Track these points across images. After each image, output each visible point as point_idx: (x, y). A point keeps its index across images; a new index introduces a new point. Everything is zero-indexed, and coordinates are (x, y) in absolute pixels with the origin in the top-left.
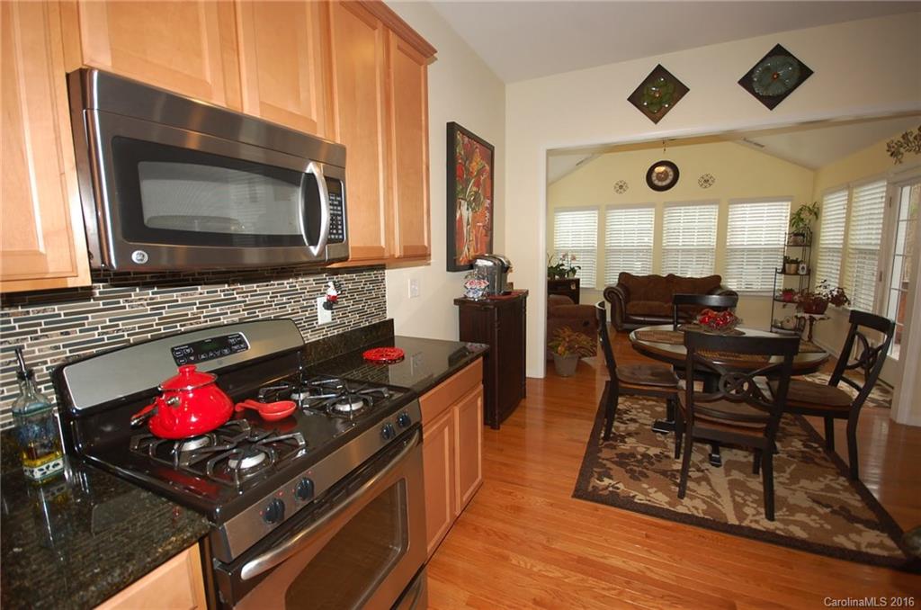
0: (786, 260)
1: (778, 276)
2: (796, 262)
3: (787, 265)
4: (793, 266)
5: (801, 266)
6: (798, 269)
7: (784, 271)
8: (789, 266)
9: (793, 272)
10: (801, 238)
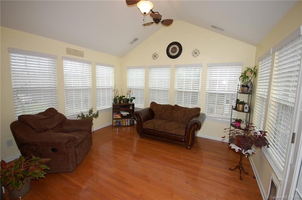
0: (238, 101)
1: (233, 111)
2: (243, 103)
3: (237, 105)
4: (241, 106)
5: (245, 106)
6: (243, 107)
7: (236, 109)
8: (239, 105)
9: (241, 109)
10: (246, 88)
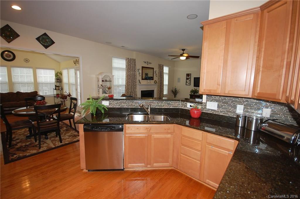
0: (56, 86)
1: (54, 90)
2: (58, 86)
4: (58, 88)
6: (59, 88)
8: (57, 88)
9: (58, 89)
10: (59, 80)
